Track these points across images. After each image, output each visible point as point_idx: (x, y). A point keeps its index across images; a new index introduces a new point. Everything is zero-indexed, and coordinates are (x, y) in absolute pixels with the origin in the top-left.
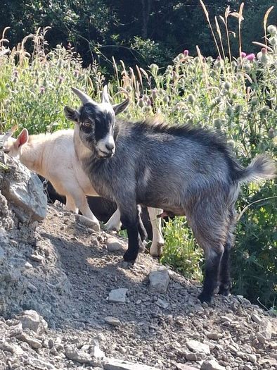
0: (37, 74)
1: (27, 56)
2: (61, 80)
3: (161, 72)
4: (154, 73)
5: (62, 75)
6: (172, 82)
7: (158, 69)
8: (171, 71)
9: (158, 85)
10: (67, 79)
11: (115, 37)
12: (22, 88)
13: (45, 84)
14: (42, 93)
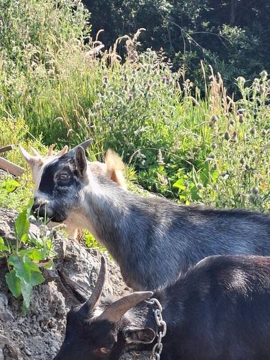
0: (126, 80)
1: (118, 58)
2: (149, 87)
3: (248, 85)
4: (241, 85)
5: (150, 82)
6: (258, 94)
7: (245, 81)
8: (258, 84)
9: (244, 97)
10: (155, 85)
11: (205, 24)
12: (112, 94)
13: (133, 90)
14: (130, 99)
